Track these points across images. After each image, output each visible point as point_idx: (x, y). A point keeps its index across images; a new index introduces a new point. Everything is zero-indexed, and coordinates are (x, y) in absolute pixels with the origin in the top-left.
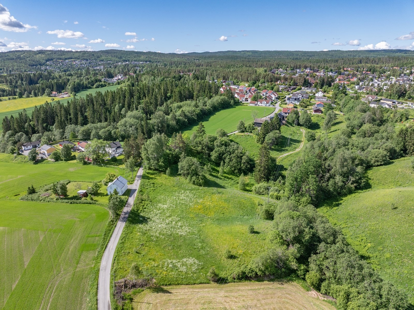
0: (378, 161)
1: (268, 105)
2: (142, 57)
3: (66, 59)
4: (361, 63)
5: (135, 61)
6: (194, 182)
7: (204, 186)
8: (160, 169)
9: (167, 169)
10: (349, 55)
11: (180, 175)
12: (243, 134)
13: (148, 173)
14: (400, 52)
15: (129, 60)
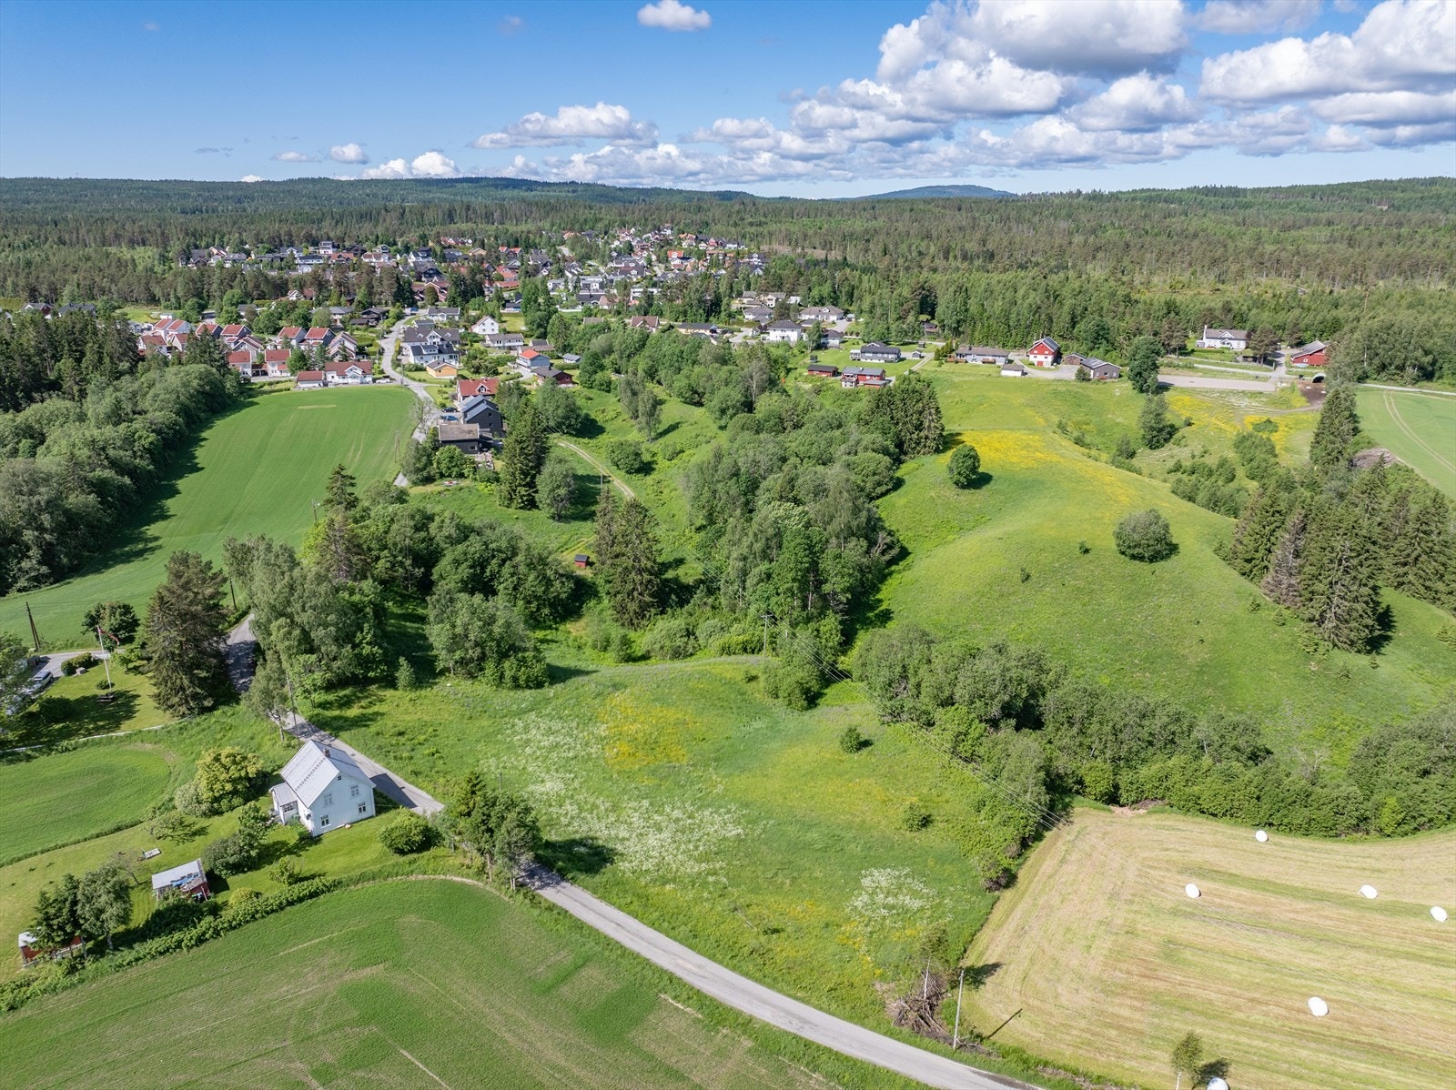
0: (879, 484)
1: (369, 379)
4: (452, 221)
6: (515, 679)
7: (551, 684)
8: (371, 674)
9: (396, 667)
10: (368, 195)
11: (442, 673)
12: (430, 488)
13: (324, 705)
14: (515, 187)
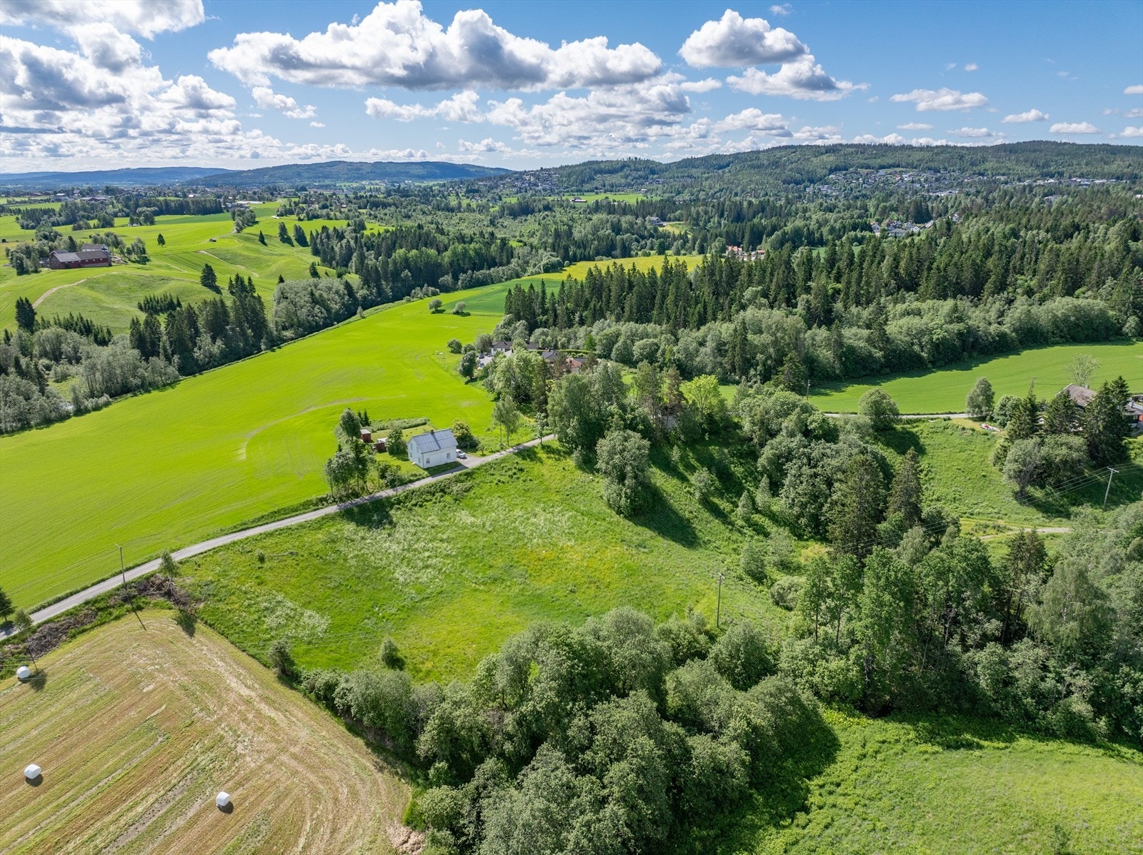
2: (1117, 166)
3: (882, 167)
5: (1082, 176)
9: (577, 447)
15: (1061, 174)
